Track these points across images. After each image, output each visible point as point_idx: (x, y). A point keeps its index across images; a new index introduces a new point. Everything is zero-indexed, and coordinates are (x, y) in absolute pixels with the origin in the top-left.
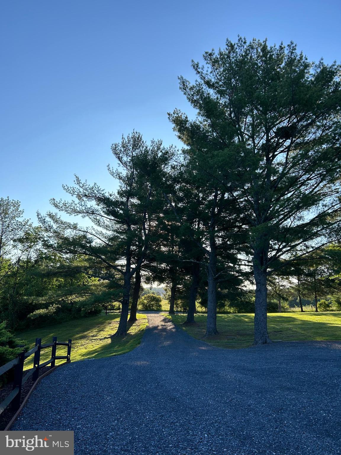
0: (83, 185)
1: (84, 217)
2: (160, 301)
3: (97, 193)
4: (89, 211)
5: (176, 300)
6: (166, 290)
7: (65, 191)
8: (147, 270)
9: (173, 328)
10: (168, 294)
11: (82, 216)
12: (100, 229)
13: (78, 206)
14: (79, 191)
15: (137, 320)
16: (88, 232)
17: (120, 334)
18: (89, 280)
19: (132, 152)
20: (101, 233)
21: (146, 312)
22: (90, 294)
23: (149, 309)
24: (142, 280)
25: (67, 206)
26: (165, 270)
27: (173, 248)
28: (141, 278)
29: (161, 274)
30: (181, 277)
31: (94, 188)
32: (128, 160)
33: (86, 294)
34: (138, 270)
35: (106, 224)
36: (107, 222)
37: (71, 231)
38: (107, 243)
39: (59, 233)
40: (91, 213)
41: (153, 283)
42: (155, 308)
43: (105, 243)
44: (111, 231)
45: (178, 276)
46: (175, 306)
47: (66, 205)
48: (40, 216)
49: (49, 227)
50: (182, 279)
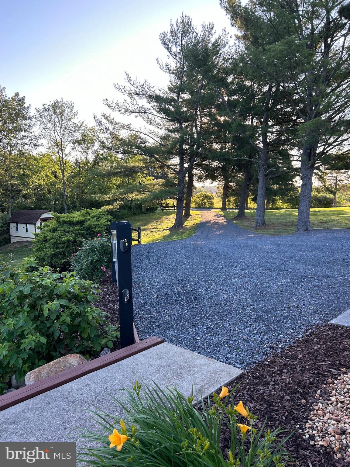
0: (134, 83)
1: (136, 116)
2: (213, 199)
3: (147, 90)
4: (141, 111)
5: (229, 197)
6: (218, 188)
7: (116, 90)
8: (199, 168)
9: (225, 222)
10: (220, 192)
11: (135, 116)
12: (152, 128)
13: (130, 106)
14: (130, 90)
15: (191, 215)
16: (141, 132)
17: (177, 226)
18: (144, 179)
19: (181, 41)
20: (153, 132)
21: (199, 209)
22: (148, 192)
23: (201, 206)
24: (195, 179)
25: (120, 106)
26: (217, 169)
27: (226, 145)
28: (194, 177)
29: (213, 172)
30: (233, 175)
31: (145, 85)
32: (178, 51)
33: (145, 192)
34: (190, 169)
35: (157, 122)
36: (159, 121)
37: (126, 132)
38: (161, 142)
39: (116, 135)
40: (143, 113)
41: (205, 181)
42: (207, 206)
43: (159, 143)
44: (163, 130)
45: (230, 174)
46: (227, 203)
47: (118, 105)
48: (96, 119)
49: (106, 128)
50: (234, 177)
